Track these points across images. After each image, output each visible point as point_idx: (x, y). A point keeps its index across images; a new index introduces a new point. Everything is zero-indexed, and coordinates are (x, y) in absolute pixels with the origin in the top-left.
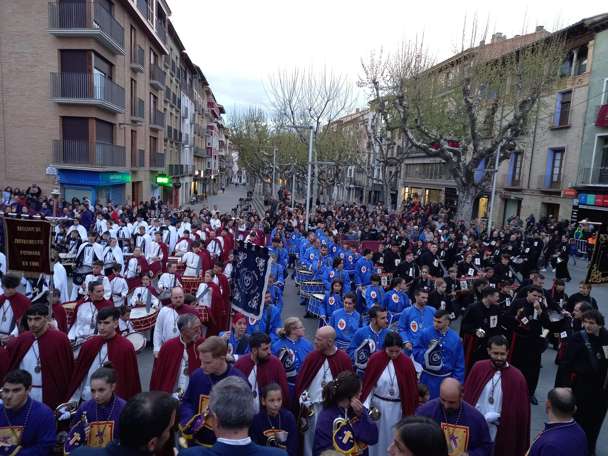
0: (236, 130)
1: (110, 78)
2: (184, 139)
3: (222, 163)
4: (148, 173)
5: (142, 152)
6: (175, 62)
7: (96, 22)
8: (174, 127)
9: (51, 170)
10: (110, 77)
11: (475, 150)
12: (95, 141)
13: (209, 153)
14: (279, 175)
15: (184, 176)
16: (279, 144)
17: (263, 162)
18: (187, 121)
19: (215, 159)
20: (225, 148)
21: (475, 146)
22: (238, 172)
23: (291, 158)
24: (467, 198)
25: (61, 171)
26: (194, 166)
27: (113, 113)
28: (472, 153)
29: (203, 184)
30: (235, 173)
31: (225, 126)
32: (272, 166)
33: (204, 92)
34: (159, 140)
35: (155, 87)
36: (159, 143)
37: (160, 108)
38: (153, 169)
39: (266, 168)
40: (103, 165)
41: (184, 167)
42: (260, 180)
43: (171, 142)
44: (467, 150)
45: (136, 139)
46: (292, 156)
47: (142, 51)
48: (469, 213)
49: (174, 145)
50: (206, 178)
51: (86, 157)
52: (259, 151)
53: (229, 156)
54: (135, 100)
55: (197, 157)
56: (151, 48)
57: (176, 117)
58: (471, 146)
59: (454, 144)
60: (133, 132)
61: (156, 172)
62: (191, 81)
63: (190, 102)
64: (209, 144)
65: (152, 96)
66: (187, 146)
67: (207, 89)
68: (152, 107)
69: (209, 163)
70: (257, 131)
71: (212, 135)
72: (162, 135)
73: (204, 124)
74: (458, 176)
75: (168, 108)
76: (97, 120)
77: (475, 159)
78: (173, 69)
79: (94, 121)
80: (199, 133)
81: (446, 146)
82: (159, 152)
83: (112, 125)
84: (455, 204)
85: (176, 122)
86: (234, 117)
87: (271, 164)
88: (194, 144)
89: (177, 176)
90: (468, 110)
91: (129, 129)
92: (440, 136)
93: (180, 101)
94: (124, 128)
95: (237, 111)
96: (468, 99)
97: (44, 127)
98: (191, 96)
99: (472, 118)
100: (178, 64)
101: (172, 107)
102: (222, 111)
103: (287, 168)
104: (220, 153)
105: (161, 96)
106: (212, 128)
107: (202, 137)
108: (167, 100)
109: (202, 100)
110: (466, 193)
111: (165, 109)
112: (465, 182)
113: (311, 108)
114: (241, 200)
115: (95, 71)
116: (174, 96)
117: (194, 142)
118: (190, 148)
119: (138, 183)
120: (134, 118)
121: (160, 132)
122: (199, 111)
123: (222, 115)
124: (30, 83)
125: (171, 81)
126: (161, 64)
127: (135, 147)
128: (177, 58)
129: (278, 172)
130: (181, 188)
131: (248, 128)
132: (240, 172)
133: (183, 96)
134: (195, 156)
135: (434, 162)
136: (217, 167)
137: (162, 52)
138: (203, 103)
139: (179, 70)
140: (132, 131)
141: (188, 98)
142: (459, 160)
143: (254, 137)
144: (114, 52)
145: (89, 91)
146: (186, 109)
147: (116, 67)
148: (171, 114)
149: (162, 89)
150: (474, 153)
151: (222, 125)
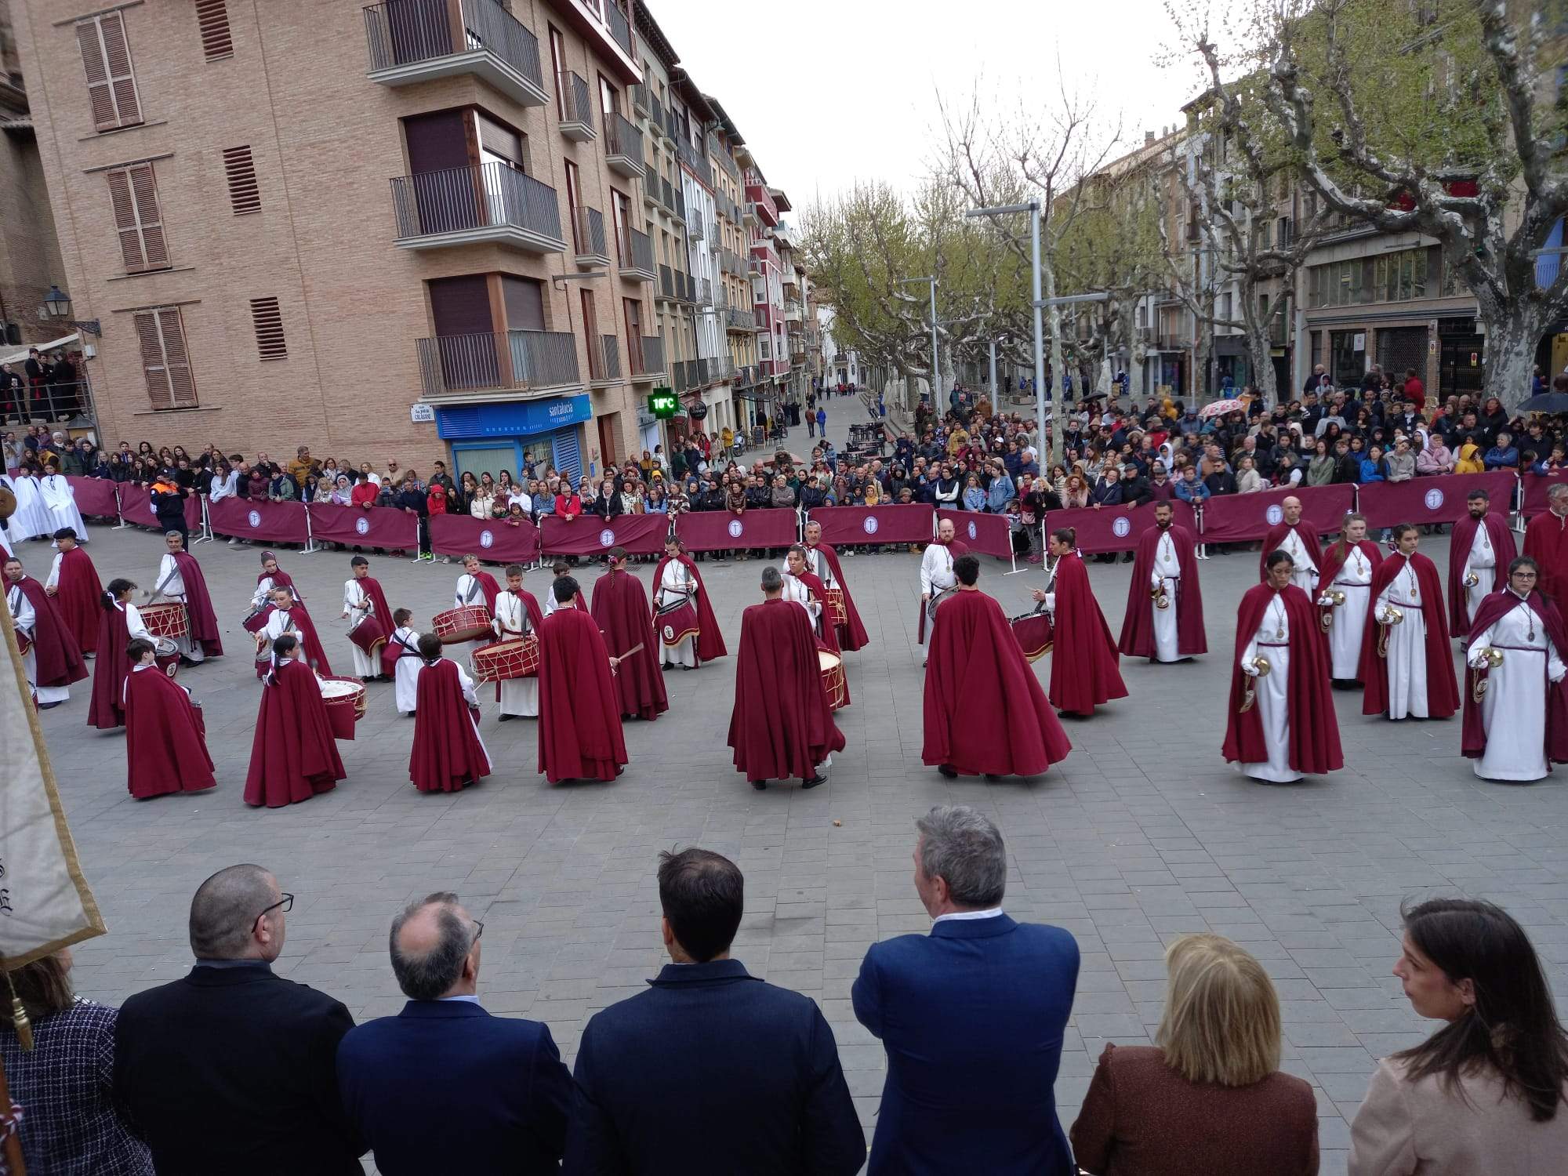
0: (825, 248)
1: (520, 168)
2: (699, 293)
3: (795, 340)
4: (629, 390)
5: (611, 339)
6: (658, 96)
7: (473, 35)
8: (673, 266)
9: (422, 410)
10: (518, 167)
11: (1534, 194)
12: (507, 329)
13: (763, 322)
14: (948, 350)
15: (709, 389)
16: (940, 269)
17: (902, 324)
18: (703, 246)
19: (779, 332)
20: (799, 300)
21: (1533, 182)
22: (837, 358)
23: (977, 299)
24: (1516, 339)
25: (443, 411)
26: (731, 358)
27: (535, 254)
28: (1522, 206)
29: (757, 401)
30: (830, 361)
31: (792, 243)
32: (927, 329)
33: (735, 163)
34: (645, 304)
35: (620, 173)
36: (645, 312)
37: (638, 224)
38: (640, 378)
39: (913, 338)
40: (533, 383)
41: (709, 363)
42: (896, 371)
43: (673, 306)
44: (1506, 199)
45: (593, 309)
46: (978, 294)
47: (582, 84)
48: (1524, 384)
49: (679, 312)
50: (763, 385)
51: (493, 371)
52: (890, 294)
53: (810, 319)
54: (579, 212)
55: (736, 335)
56: (600, 75)
57: (677, 241)
58: (1519, 184)
59: (1458, 186)
60: (586, 294)
61: (647, 385)
62: (701, 140)
63: (704, 194)
64: (759, 297)
65: (616, 196)
66: (709, 309)
67: (739, 155)
68: (619, 224)
69: (764, 345)
70: (880, 242)
71: (764, 272)
72: (649, 291)
73: (741, 246)
74: (1483, 278)
75: (656, 220)
76: (506, 276)
77: (1534, 221)
78: (657, 118)
79: (499, 281)
80: (733, 271)
81: (1439, 196)
82: (648, 334)
83: (538, 284)
84: (1474, 362)
85: (678, 251)
86: (815, 219)
87: (923, 324)
88: (725, 301)
89: (695, 389)
90: (1501, 78)
91: (575, 286)
92: (1417, 168)
93: (680, 196)
94: (563, 288)
95: (824, 200)
96: (1502, 45)
97: (393, 312)
98: (704, 177)
99: (1518, 99)
100: (669, 102)
101: (664, 215)
102: (782, 204)
103: (967, 329)
104: (789, 317)
105: (636, 190)
106: (762, 253)
107: (741, 282)
108: (652, 199)
109: (732, 186)
110: (1510, 326)
111: (649, 225)
112: (1507, 294)
113: (1025, 154)
114: (854, 429)
115: (485, 158)
116: (667, 185)
117: (725, 296)
118: (717, 313)
119: (610, 416)
120: (584, 259)
121: (643, 283)
122: (728, 216)
123: (783, 216)
124: (350, 211)
125: (656, 149)
126: (627, 111)
127: (595, 330)
128: (662, 87)
129: (946, 342)
130: (706, 420)
131: (855, 238)
132: (840, 358)
133: (687, 182)
134: (729, 333)
135: (1400, 249)
136: (785, 356)
137: (626, 77)
138: (734, 191)
139: (669, 116)
140: (582, 291)
141: (698, 187)
142: (1482, 232)
143: (874, 261)
144: (518, 101)
145: (475, 209)
146: (698, 214)
147: (531, 138)
148: (665, 234)
149: (636, 175)
150: (1529, 205)
151: (785, 241)
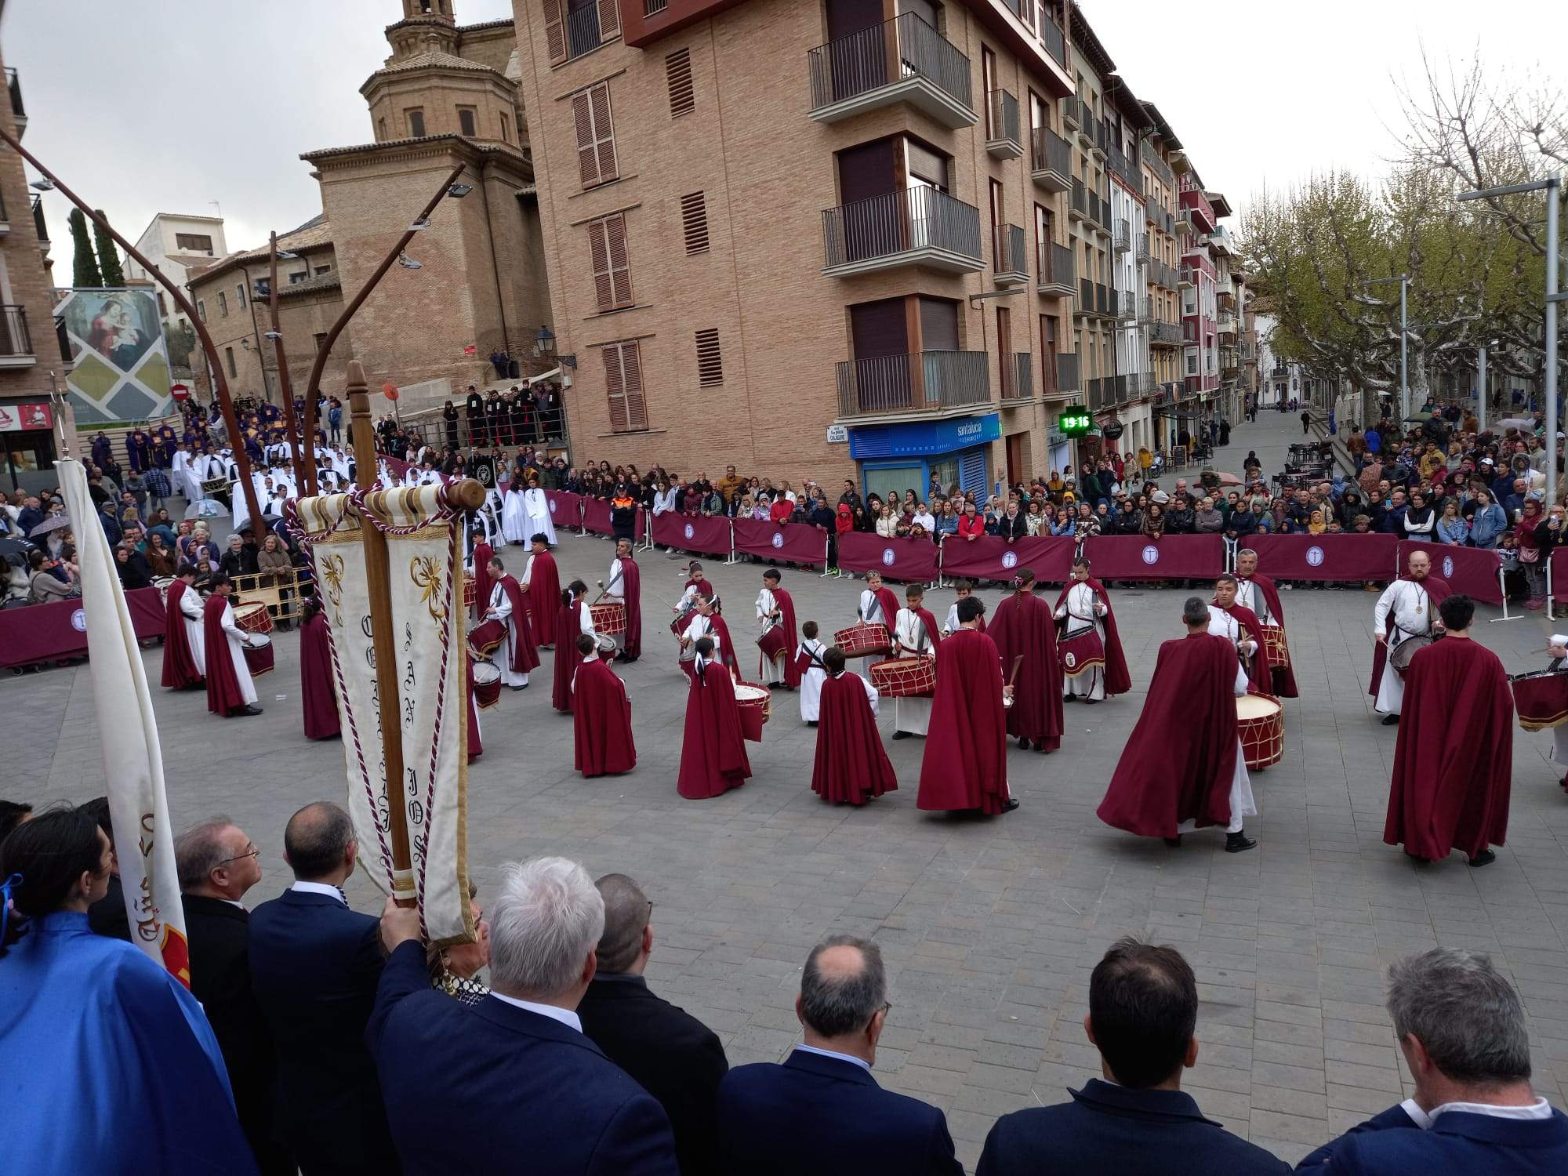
0: (1270, 251)
1: (944, 190)
2: (1122, 306)
3: (1227, 354)
4: (1040, 409)
5: (1025, 357)
6: (1091, 107)
7: (908, 65)
8: (1095, 279)
9: (837, 431)
10: (943, 188)
12: (921, 350)
13: (1192, 334)
14: (1420, 359)
15: (1126, 406)
16: (1415, 266)
17: (1362, 329)
18: (1129, 258)
19: (1209, 345)
20: (1235, 310)
22: (1276, 372)
23: (1461, 299)
25: (856, 432)
26: (1153, 374)
27: (952, 275)
29: (1179, 419)
30: (1267, 375)
31: (1231, 249)
32: (1393, 336)
33: (1169, 168)
34: (1062, 321)
35: (1044, 188)
36: (1063, 329)
37: (1061, 238)
38: (1052, 397)
39: (1375, 346)
40: (944, 403)
41: (1128, 380)
42: (1349, 385)
43: (1092, 322)
45: (1008, 328)
46: (1462, 294)
47: (1012, 101)
49: (1099, 328)
50: (1187, 402)
51: (906, 391)
52: (1349, 297)
53: (1249, 330)
54: (1001, 231)
55: (1160, 349)
56: (1030, 91)
57: (1101, 253)
60: (1002, 313)
61: (1059, 404)
62: (1134, 148)
63: (1133, 204)
64: (1189, 308)
65: (1039, 211)
66: (1131, 323)
67: (1176, 160)
68: (1041, 240)
69: (1192, 360)
70: (1339, 240)
71: (1196, 281)
72: (1068, 307)
73: (1172, 257)
75: (1080, 233)
76: (924, 298)
78: (1088, 130)
79: (917, 303)
80: (1161, 283)
82: (1064, 351)
83: (954, 304)
85: (1101, 266)
86: (1259, 221)
87: (1390, 330)
88: (1150, 315)
89: (1111, 407)
91: (991, 305)
93: (1107, 207)
94: (979, 307)
95: (1272, 199)
97: (816, 338)
98: (1134, 187)
100: (1101, 112)
101: (1088, 228)
102: (1220, 208)
103: (1446, 334)
104: (1222, 329)
105: (1061, 204)
106: (1195, 261)
107: (1169, 293)
108: (1077, 212)
109: (1165, 193)
111: (1073, 239)
113: (1539, 125)
114: (1294, 449)
115: (912, 182)
116: (1094, 196)
117: (1150, 309)
118: (1140, 327)
119: (1020, 437)
120: (1003, 277)
121: (1062, 299)
122: (1159, 225)
123: (1220, 221)
124: (784, 245)
125: (1084, 161)
126: (1056, 125)
127: (1009, 348)
128: (1095, 97)
129: (1418, 349)
130: (1121, 440)
131: (1308, 236)
132: (1280, 373)
133: (1116, 192)
134: (1153, 348)
136: (1215, 371)
137: (1058, 89)
138: (1166, 197)
139: (1100, 125)
140: (999, 309)
141: (1127, 196)
143: (1332, 263)
144: (946, 123)
145: (899, 232)
146: (1126, 224)
147: (957, 160)
148: (1088, 247)
149: (1062, 189)
151: (1222, 248)
